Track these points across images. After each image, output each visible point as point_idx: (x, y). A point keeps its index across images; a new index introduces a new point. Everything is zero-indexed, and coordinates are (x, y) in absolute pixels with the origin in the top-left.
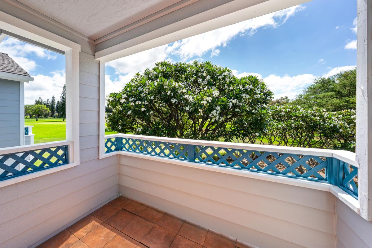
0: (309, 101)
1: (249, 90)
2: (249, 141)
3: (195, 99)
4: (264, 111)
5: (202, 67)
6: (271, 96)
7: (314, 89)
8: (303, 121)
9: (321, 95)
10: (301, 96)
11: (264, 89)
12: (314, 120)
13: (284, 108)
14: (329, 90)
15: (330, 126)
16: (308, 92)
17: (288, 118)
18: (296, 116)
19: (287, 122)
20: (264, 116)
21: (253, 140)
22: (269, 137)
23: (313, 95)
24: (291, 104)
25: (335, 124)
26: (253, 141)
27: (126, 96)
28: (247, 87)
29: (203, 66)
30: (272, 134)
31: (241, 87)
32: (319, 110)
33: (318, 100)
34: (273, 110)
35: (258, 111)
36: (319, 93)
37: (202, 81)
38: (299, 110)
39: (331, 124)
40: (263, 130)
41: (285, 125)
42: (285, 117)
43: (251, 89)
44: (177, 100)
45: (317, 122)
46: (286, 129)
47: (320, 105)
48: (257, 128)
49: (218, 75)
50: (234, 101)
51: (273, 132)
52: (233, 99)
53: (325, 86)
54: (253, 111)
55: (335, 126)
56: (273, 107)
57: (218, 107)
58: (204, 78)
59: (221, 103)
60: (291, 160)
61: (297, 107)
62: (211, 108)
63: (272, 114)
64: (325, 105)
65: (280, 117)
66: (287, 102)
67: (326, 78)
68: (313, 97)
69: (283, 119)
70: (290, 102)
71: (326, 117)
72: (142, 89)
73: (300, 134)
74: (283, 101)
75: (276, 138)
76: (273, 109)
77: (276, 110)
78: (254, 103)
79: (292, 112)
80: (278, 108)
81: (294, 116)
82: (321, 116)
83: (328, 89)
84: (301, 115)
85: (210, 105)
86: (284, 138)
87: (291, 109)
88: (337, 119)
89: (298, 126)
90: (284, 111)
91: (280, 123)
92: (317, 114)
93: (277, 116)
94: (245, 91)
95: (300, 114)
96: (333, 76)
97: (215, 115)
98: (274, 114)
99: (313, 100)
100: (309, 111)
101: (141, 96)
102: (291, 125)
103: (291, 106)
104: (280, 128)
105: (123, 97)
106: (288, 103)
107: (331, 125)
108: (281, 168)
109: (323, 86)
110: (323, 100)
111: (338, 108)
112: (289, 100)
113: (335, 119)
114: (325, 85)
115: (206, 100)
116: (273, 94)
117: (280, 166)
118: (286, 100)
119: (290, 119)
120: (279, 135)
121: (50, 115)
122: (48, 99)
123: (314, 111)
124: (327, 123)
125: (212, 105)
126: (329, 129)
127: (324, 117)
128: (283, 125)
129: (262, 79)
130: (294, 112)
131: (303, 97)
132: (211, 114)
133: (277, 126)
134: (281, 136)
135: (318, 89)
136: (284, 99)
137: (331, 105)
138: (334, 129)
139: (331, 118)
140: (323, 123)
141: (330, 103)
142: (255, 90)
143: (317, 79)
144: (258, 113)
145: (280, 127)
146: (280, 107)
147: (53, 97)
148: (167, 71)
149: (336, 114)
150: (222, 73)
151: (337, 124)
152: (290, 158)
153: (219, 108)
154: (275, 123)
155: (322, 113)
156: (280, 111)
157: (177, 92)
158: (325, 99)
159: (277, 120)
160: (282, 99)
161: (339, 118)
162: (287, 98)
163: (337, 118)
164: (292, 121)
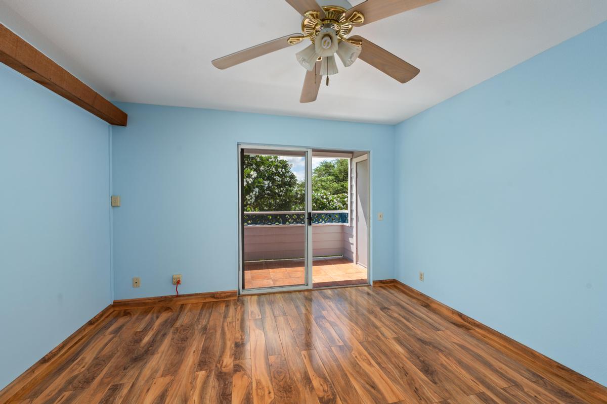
1: (281, 173)
7: (319, 171)
9: (325, 178)
14: (330, 174)
28: (280, 170)
32: (325, 193)
33: (323, 184)
36: (324, 176)
47: (324, 188)
50: (267, 183)
53: (328, 169)
59: (258, 184)
64: (328, 188)
82: (327, 199)
83: (330, 172)
92: (325, 197)
94: (278, 174)
100: (319, 194)
109: (326, 169)
111: (336, 192)
123: (322, 194)
135: (323, 172)
137: (332, 189)
141: (331, 186)
158: (328, 183)
161: (338, 200)
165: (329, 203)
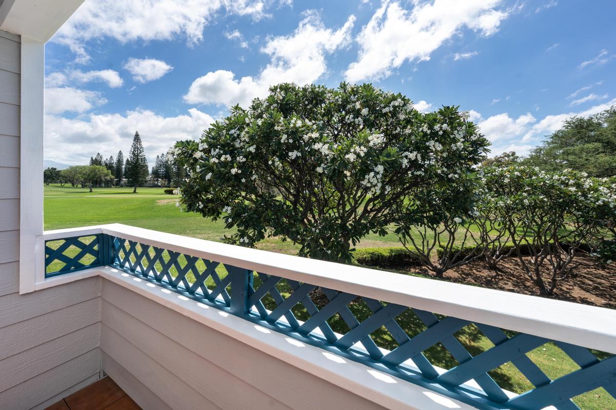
0: (555, 160)
1: (441, 133)
2: (444, 230)
3: (335, 151)
4: (472, 176)
5: (354, 92)
6: (485, 147)
7: (562, 137)
8: (545, 194)
9: (576, 148)
10: (539, 150)
11: (471, 135)
12: (565, 193)
13: (509, 171)
14: (590, 140)
15: (597, 203)
16: (552, 142)
17: (516, 189)
18: (532, 184)
19: (514, 197)
20: (472, 184)
21: (453, 227)
22: (481, 222)
23: (561, 147)
24: (522, 164)
25: (606, 200)
26: (453, 230)
27: (207, 147)
28: (437, 127)
29: (357, 91)
30: (487, 218)
31: (425, 128)
32: (575, 174)
33: (571, 158)
34: (489, 175)
35: (460, 176)
36: (573, 145)
37: (354, 118)
38: (536, 175)
39: (598, 200)
40: (470, 212)
41: (512, 203)
42: (511, 187)
43: (445, 132)
44: (299, 154)
45: (571, 196)
46: (513, 209)
47: (575, 166)
48: (457, 208)
49: (383, 105)
50: (412, 156)
51: (488, 214)
52: (411, 152)
53: (583, 132)
54: (450, 176)
55: (606, 204)
56: (489, 169)
57: (379, 166)
58: (357, 113)
59: (385, 158)
60: (520, 263)
61: (534, 170)
62: (364, 168)
63: (486, 182)
64: (583, 165)
65: (502, 186)
66: (514, 161)
67: (586, 118)
68: (561, 151)
69: (507, 190)
70: (519, 161)
71: (588, 187)
72: (238, 132)
73: (539, 218)
74: (507, 159)
75: (493, 224)
76: (489, 173)
77: (494, 174)
78: (453, 159)
79: (523, 179)
80: (498, 171)
81: (528, 186)
82: (578, 186)
83: (589, 136)
84: (542, 183)
85: (363, 163)
86: (509, 226)
87: (522, 172)
88: (608, 191)
89: (536, 203)
90: (509, 176)
91: (501, 198)
92: (571, 182)
93: (496, 185)
94: (434, 136)
95: (540, 182)
96: (598, 114)
97: (374, 181)
98: (490, 182)
99: (561, 157)
100: (556, 177)
101: (233, 146)
102: (522, 200)
103: (522, 167)
104: (502, 207)
105: (200, 148)
106: (516, 162)
107: (599, 202)
108: (502, 279)
109: (579, 133)
110: (580, 158)
111: (608, 172)
112: (517, 157)
113: (605, 191)
114: (583, 130)
115: (355, 153)
116: (489, 145)
117: (501, 276)
118: (512, 157)
119: (519, 190)
120: (499, 219)
121: (114, 183)
122: (111, 157)
123: (564, 176)
124: (591, 197)
125: (366, 163)
126: (594, 209)
127: (584, 186)
128: (508, 202)
129: (467, 113)
130: (528, 178)
131: (542, 152)
132: (366, 181)
133: (497, 204)
134: (503, 222)
135: (571, 138)
136: (508, 156)
137: (594, 167)
138: (604, 210)
139: (597, 189)
140: (583, 198)
141: (593, 162)
142: (452, 134)
143: (569, 120)
144: (459, 179)
145: (502, 205)
146: (501, 169)
147: (120, 153)
148: (286, 100)
149: (605, 182)
150: (390, 103)
151: (610, 200)
152: (519, 261)
153: (380, 168)
154: (492, 197)
155: (579, 180)
156: (502, 176)
157: (301, 138)
158: (584, 155)
159: (496, 193)
160: (505, 156)
161: (613, 189)
162: (513, 154)
163: (609, 188)
164: (525, 194)
165: (584, 195)
